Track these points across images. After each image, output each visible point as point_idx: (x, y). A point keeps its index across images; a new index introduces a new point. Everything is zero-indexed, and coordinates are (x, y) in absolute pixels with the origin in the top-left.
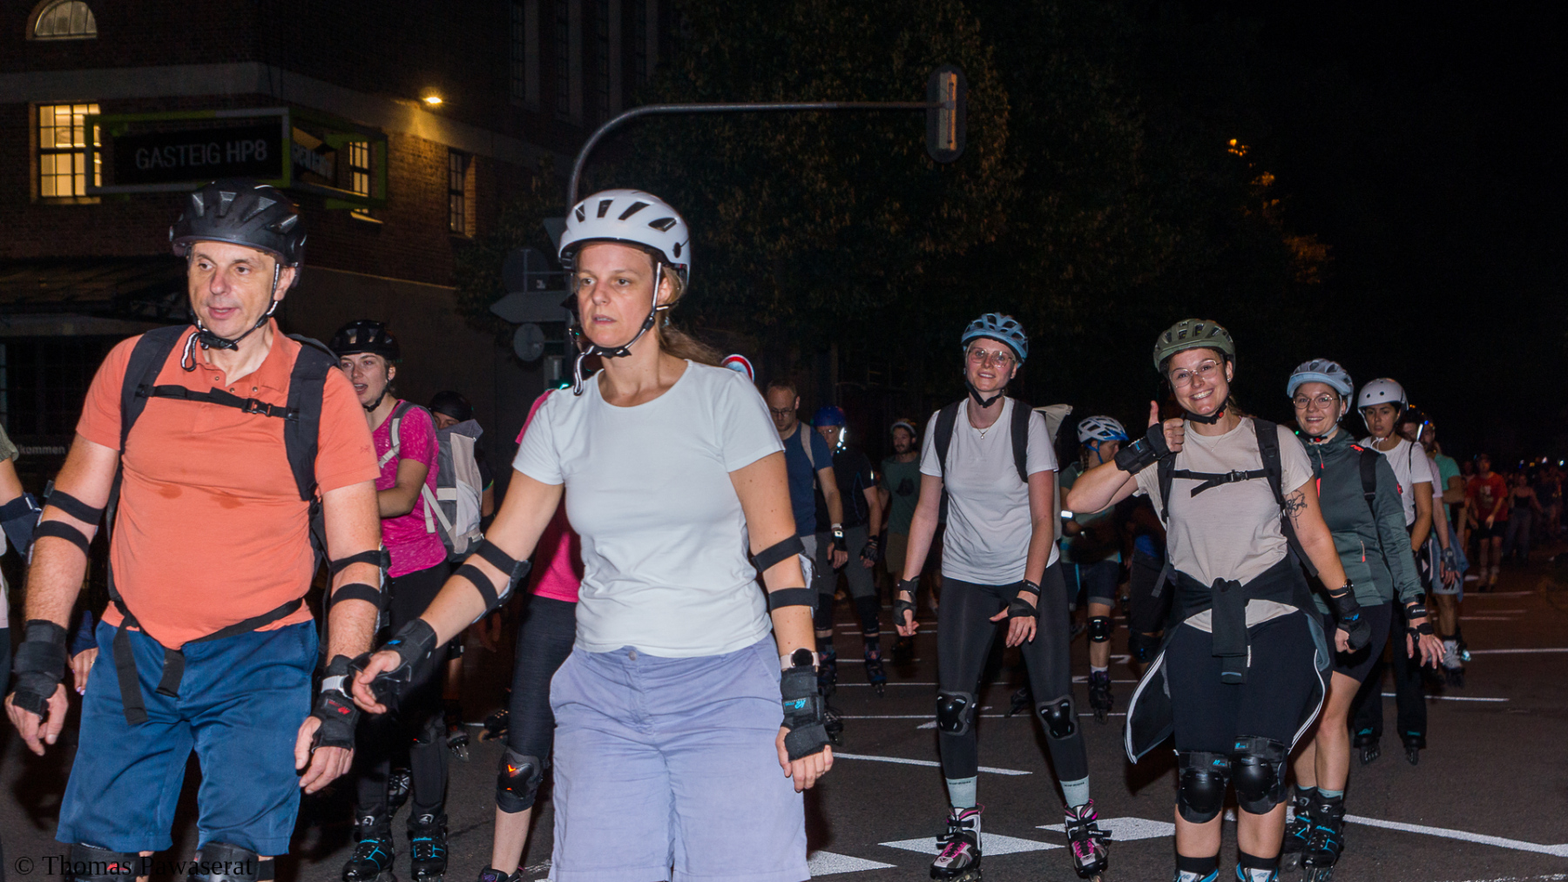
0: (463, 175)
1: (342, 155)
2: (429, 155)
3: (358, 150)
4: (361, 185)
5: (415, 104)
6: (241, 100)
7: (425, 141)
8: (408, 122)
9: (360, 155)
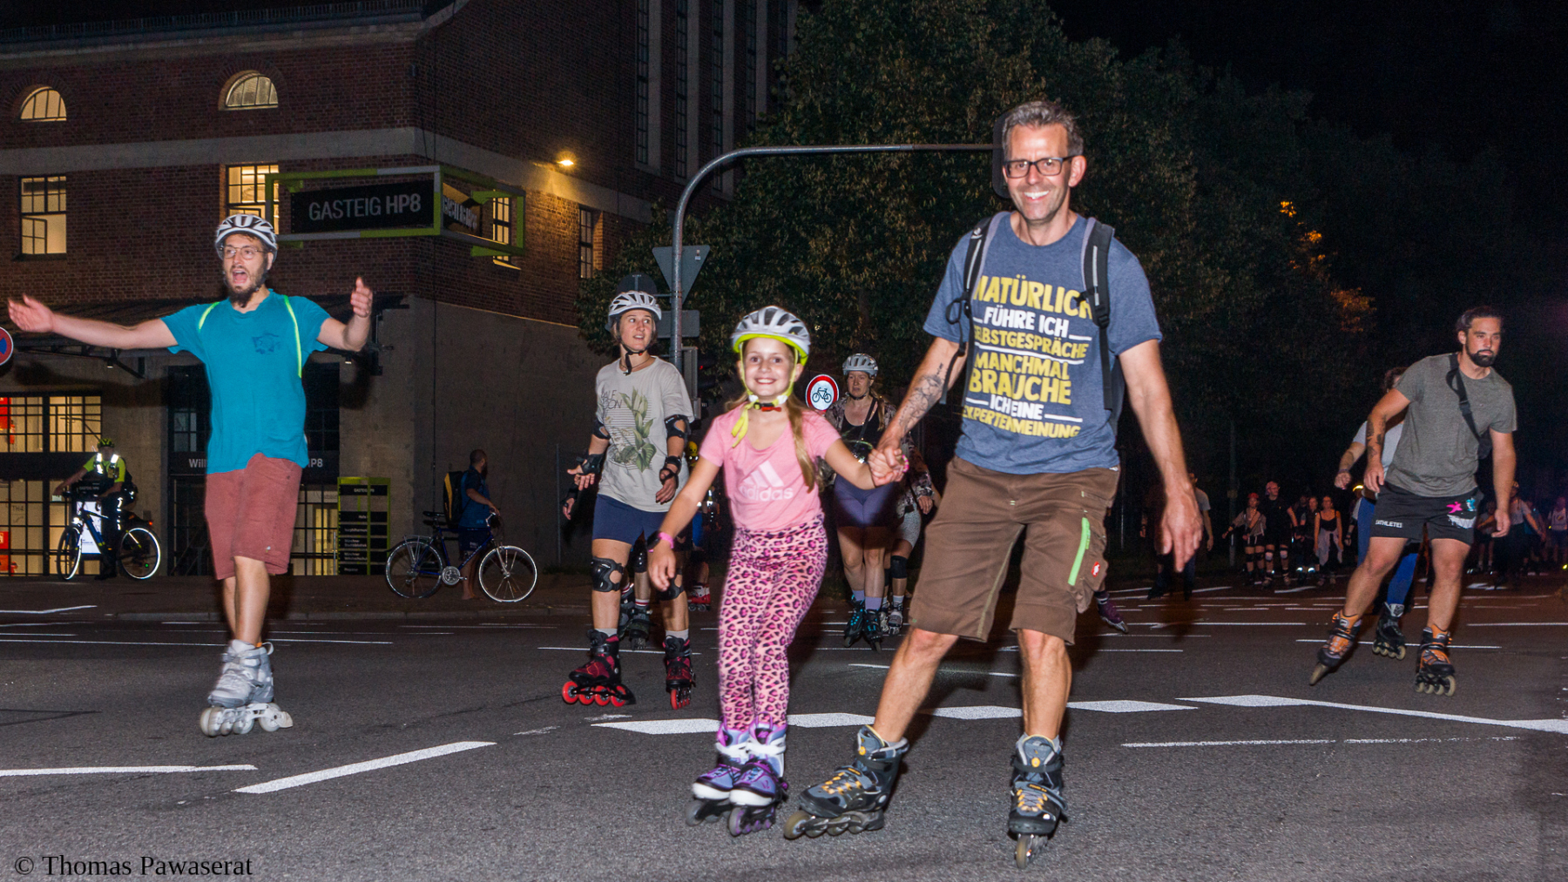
0: (592, 228)
1: (486, 208)
2: (562, 210)
3: (500, 206)
4: (502, 236)
5: (551, 166)
6: (400, 160)
7: (559, 198)
8: (544, 182)
9: (502, 211)
